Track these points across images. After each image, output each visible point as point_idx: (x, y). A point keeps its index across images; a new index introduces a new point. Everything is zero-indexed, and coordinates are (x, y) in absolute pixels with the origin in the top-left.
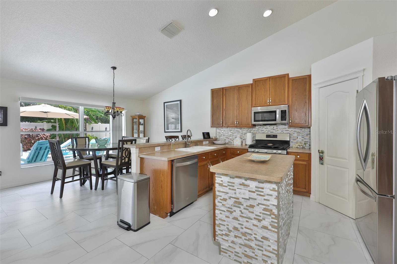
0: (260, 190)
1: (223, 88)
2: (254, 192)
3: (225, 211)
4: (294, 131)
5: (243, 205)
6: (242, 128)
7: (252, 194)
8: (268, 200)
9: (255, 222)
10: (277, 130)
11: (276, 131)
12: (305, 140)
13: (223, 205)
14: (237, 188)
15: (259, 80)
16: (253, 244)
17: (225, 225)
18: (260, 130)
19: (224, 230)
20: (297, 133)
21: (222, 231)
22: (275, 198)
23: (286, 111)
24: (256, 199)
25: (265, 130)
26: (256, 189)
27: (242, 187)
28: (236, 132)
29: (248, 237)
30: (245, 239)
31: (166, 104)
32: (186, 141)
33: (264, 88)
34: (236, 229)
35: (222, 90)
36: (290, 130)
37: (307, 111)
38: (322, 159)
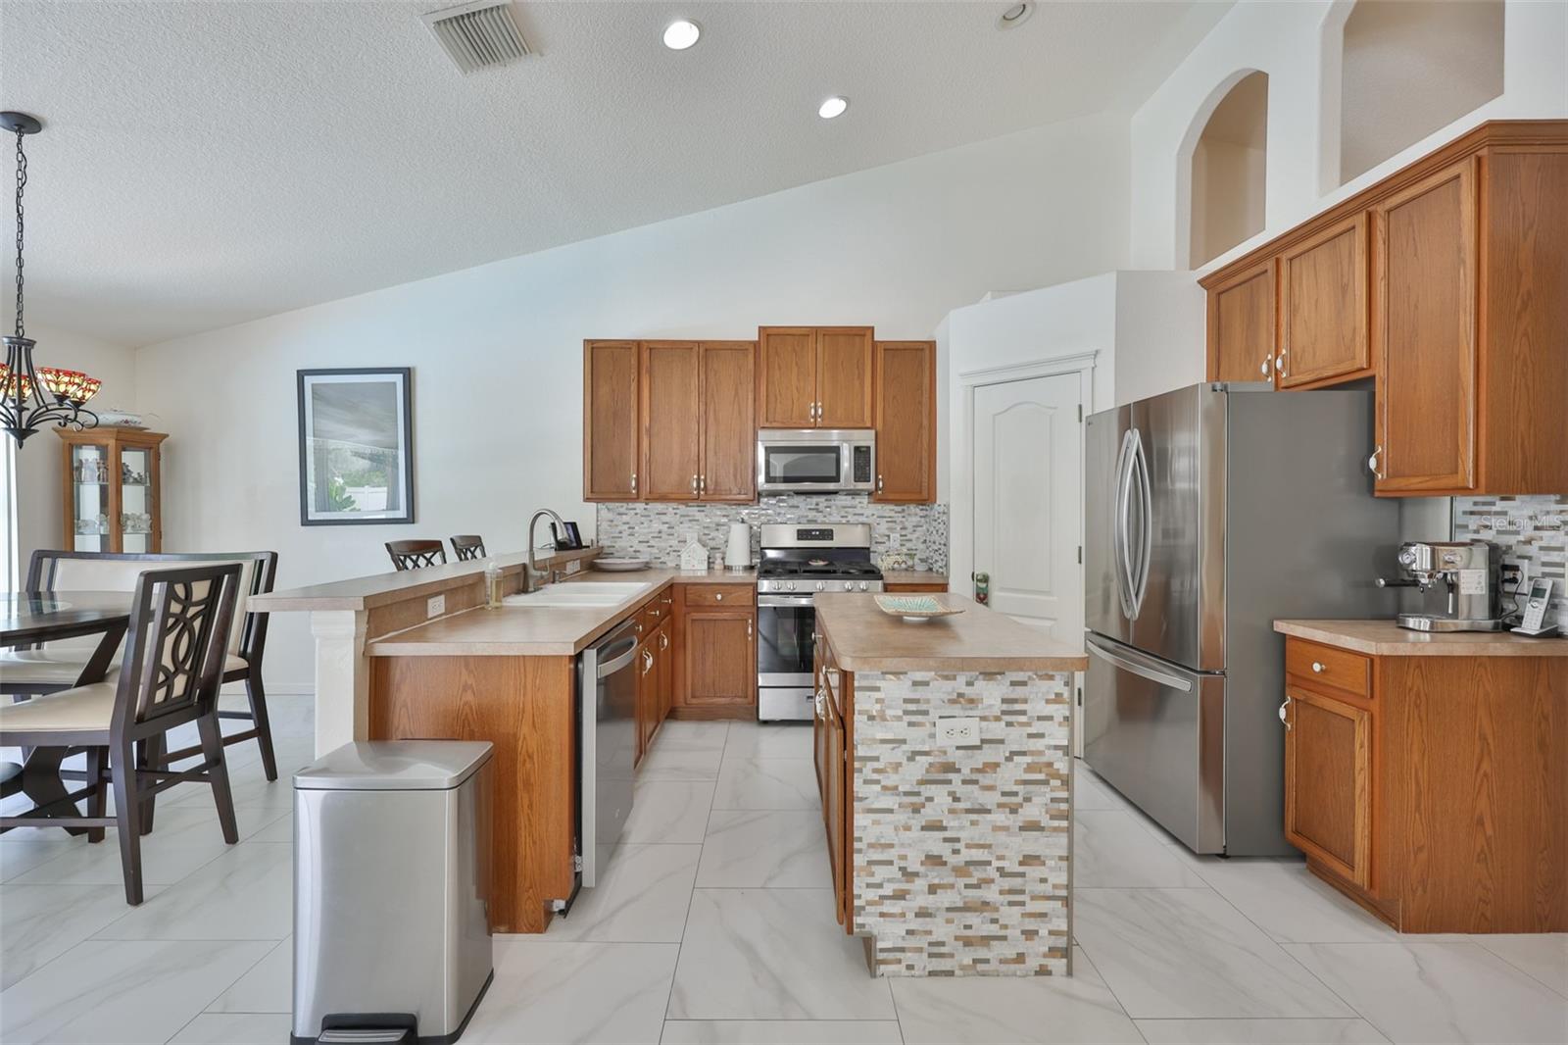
0: (1017, 707)
1: (639, 343)
2: (997, 719)
3: (891, 811)
4: (878, 517)
5: (958, 771)
7: (993, 725)
8: (1041, 736)
9: (1000, 818)
10: (830, 514)
11: (825, 517)
12: (908, 545)
13: (885, 788)
14: (941, 717)
15: (781, 331)
16: (991, 894)
17: (891, 863)
18: (772, 511)
19: (889, 880)
20: (887, 522)
21: (880, 886)
22: (1060, 724)
23: (869, 448)
24: (1002, 742)
25: (789, 512)
26: (1005, 707)
27: (956, 710)
28: (682, 519)
29: (978, 874)
30: (967, 886)
31: (309, 380)
32: (524, 566)
33: (797, 364)
34: (934, 860)
35: (634, 350)
36: (868, 512)
37: (925, 454)
38: (984, 599)
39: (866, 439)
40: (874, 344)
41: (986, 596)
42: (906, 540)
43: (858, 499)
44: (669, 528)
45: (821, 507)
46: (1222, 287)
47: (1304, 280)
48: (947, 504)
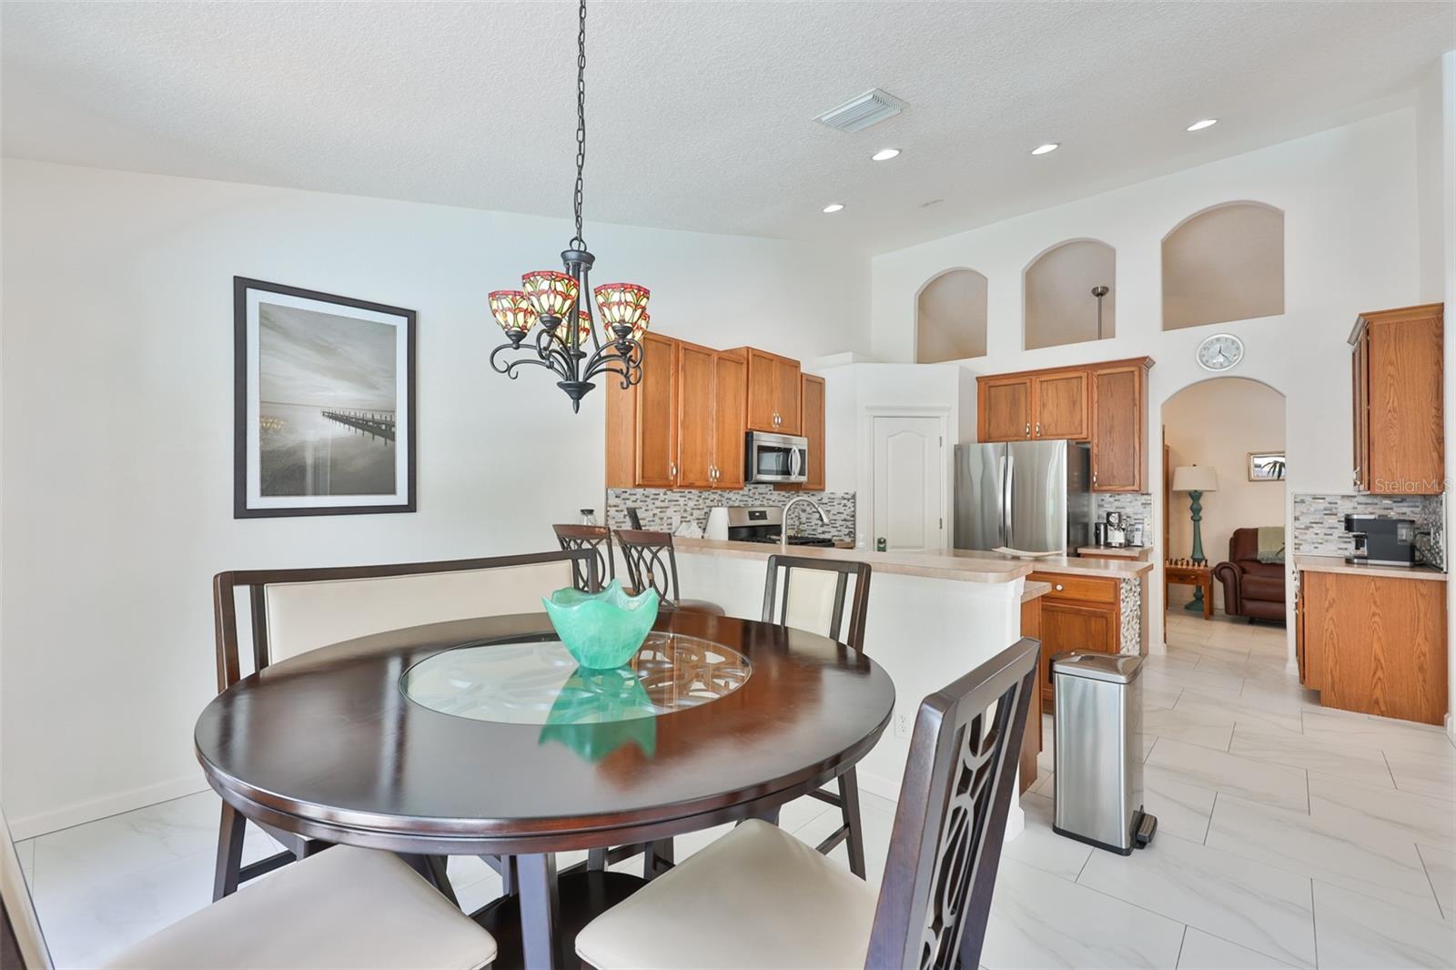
23: (805, 451)
33: (767, 381)
35: (673, 349)
39: (804, 443)
40: (802, 375)
44: (661, 512)
46: (992, 383)
47: (1050, 392)
48: (852, 492)
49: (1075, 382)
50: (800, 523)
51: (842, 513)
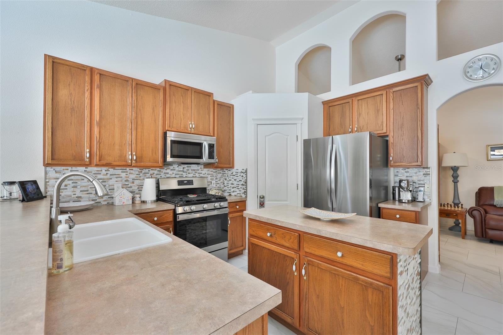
4: (207, 174)
5: (410, 286)
6: (126, 169)
10: (189, 173)
11: (186, 174)
12: (218, 185)
14: (409, 265)
15: (176, 85)
18: (162, 172)
20: (211, 176)
23: (214, 145)
25: (171, 172)
27: (410, 259)
28: (112, 176)
33: (183, 102)
35: (88, 72)
36: (203, 172)
37: (231, 149)
38: (263, 205)
39: (213, 140)
40: (214, 101)
41: (263, 203)
42: (218, 184)
43: (200, 166)
45: (185, 170)
46: (331, 104)
47: (363, 106)
48: (245, 169)
49: (378, 98)
50: (224, 186)
51: (241, 181)
